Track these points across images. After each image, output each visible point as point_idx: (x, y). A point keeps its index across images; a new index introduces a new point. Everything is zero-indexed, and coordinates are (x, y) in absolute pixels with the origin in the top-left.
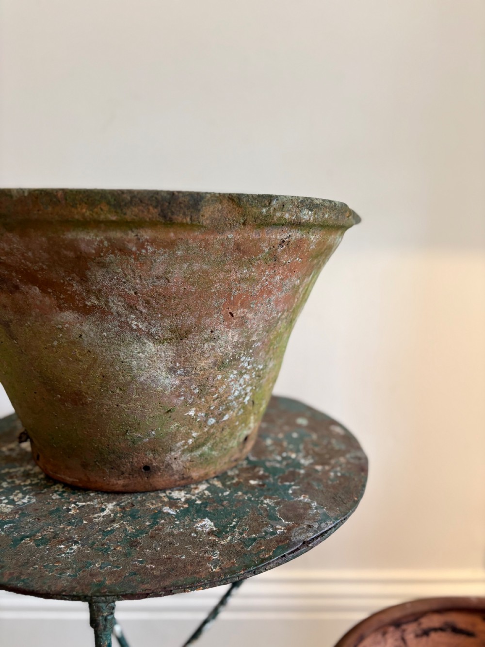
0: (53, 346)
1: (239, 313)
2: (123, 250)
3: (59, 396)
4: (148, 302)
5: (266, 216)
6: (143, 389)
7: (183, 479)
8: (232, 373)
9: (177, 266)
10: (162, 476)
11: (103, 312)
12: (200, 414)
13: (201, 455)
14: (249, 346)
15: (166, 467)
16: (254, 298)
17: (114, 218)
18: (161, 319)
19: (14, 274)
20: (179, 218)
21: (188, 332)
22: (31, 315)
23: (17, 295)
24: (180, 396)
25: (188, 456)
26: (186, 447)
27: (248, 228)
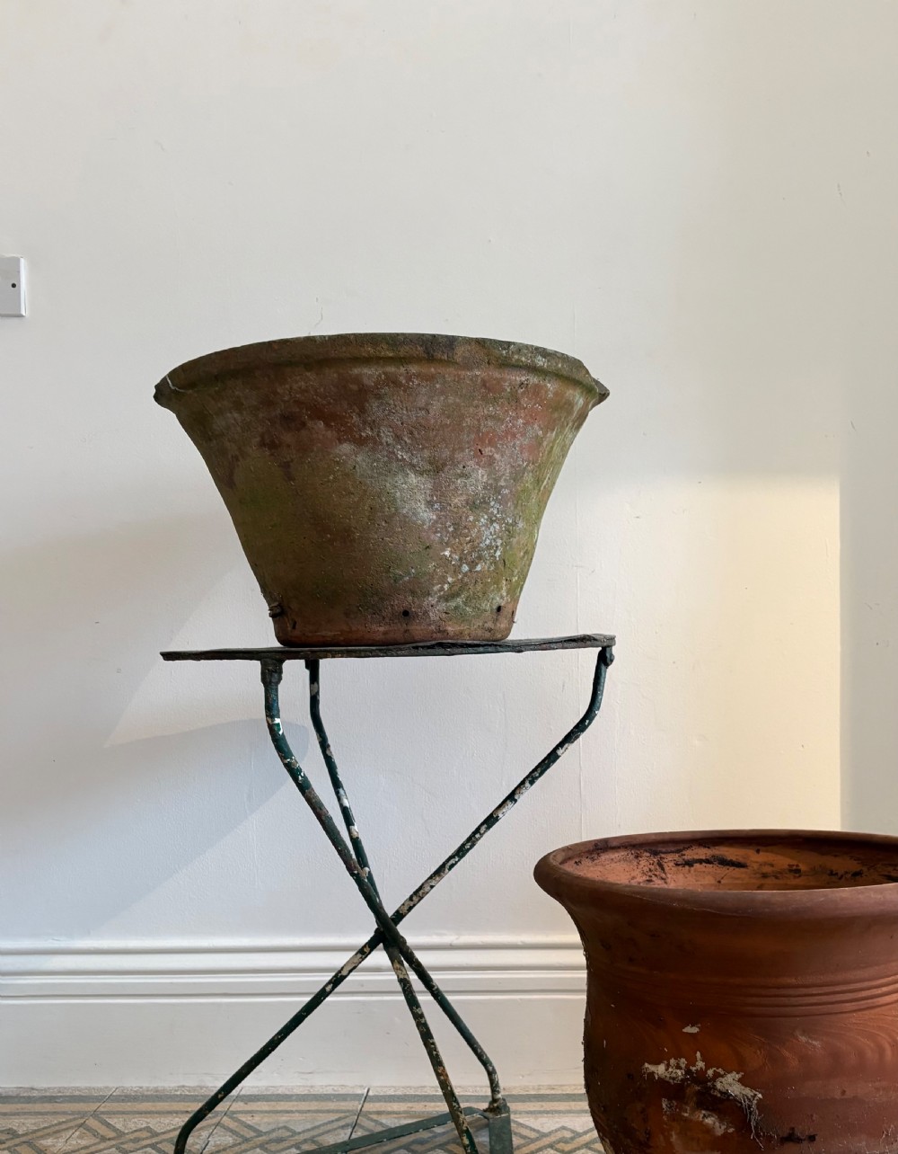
0: (329, 481)
1: (487, 451)
2: (396, 383)
3: (329, 536)
4: (411, 433)
5: (506, 357)
6: (405, 522)
7: (440, 631)
8: (483, 516)
9: (436, 398)
10: (420, 624)
11: (375, 442)
12: (454, 556)
13: (456, 608)
14: (498, 490)
15: (424, 614)
16: (500, 438)
17: (391, 355)
18: (423, 449)
19: (304, 411)
20: (438, 355)
21: (444, 465)
22: (312, 451)
23: (304, 433)
24: (436, 532)
25: (443, 606)
26: (442, 593)
27: (492, 367)
